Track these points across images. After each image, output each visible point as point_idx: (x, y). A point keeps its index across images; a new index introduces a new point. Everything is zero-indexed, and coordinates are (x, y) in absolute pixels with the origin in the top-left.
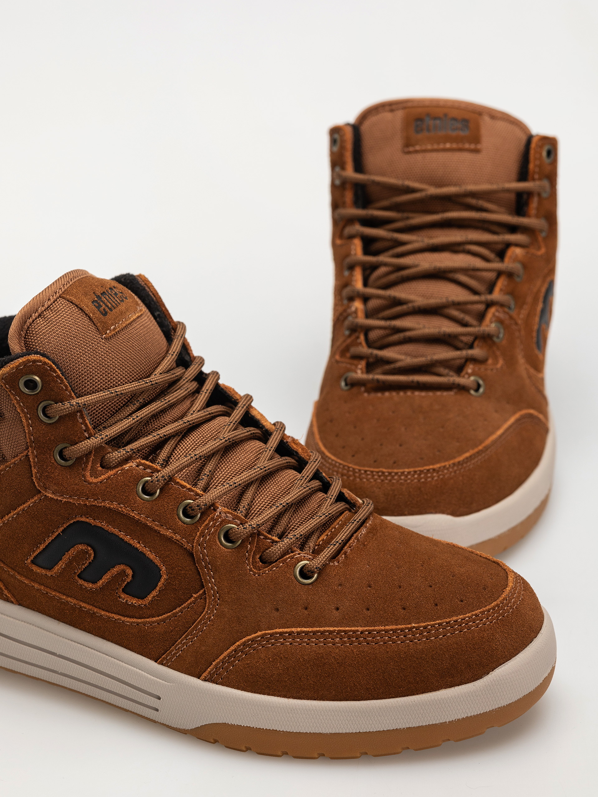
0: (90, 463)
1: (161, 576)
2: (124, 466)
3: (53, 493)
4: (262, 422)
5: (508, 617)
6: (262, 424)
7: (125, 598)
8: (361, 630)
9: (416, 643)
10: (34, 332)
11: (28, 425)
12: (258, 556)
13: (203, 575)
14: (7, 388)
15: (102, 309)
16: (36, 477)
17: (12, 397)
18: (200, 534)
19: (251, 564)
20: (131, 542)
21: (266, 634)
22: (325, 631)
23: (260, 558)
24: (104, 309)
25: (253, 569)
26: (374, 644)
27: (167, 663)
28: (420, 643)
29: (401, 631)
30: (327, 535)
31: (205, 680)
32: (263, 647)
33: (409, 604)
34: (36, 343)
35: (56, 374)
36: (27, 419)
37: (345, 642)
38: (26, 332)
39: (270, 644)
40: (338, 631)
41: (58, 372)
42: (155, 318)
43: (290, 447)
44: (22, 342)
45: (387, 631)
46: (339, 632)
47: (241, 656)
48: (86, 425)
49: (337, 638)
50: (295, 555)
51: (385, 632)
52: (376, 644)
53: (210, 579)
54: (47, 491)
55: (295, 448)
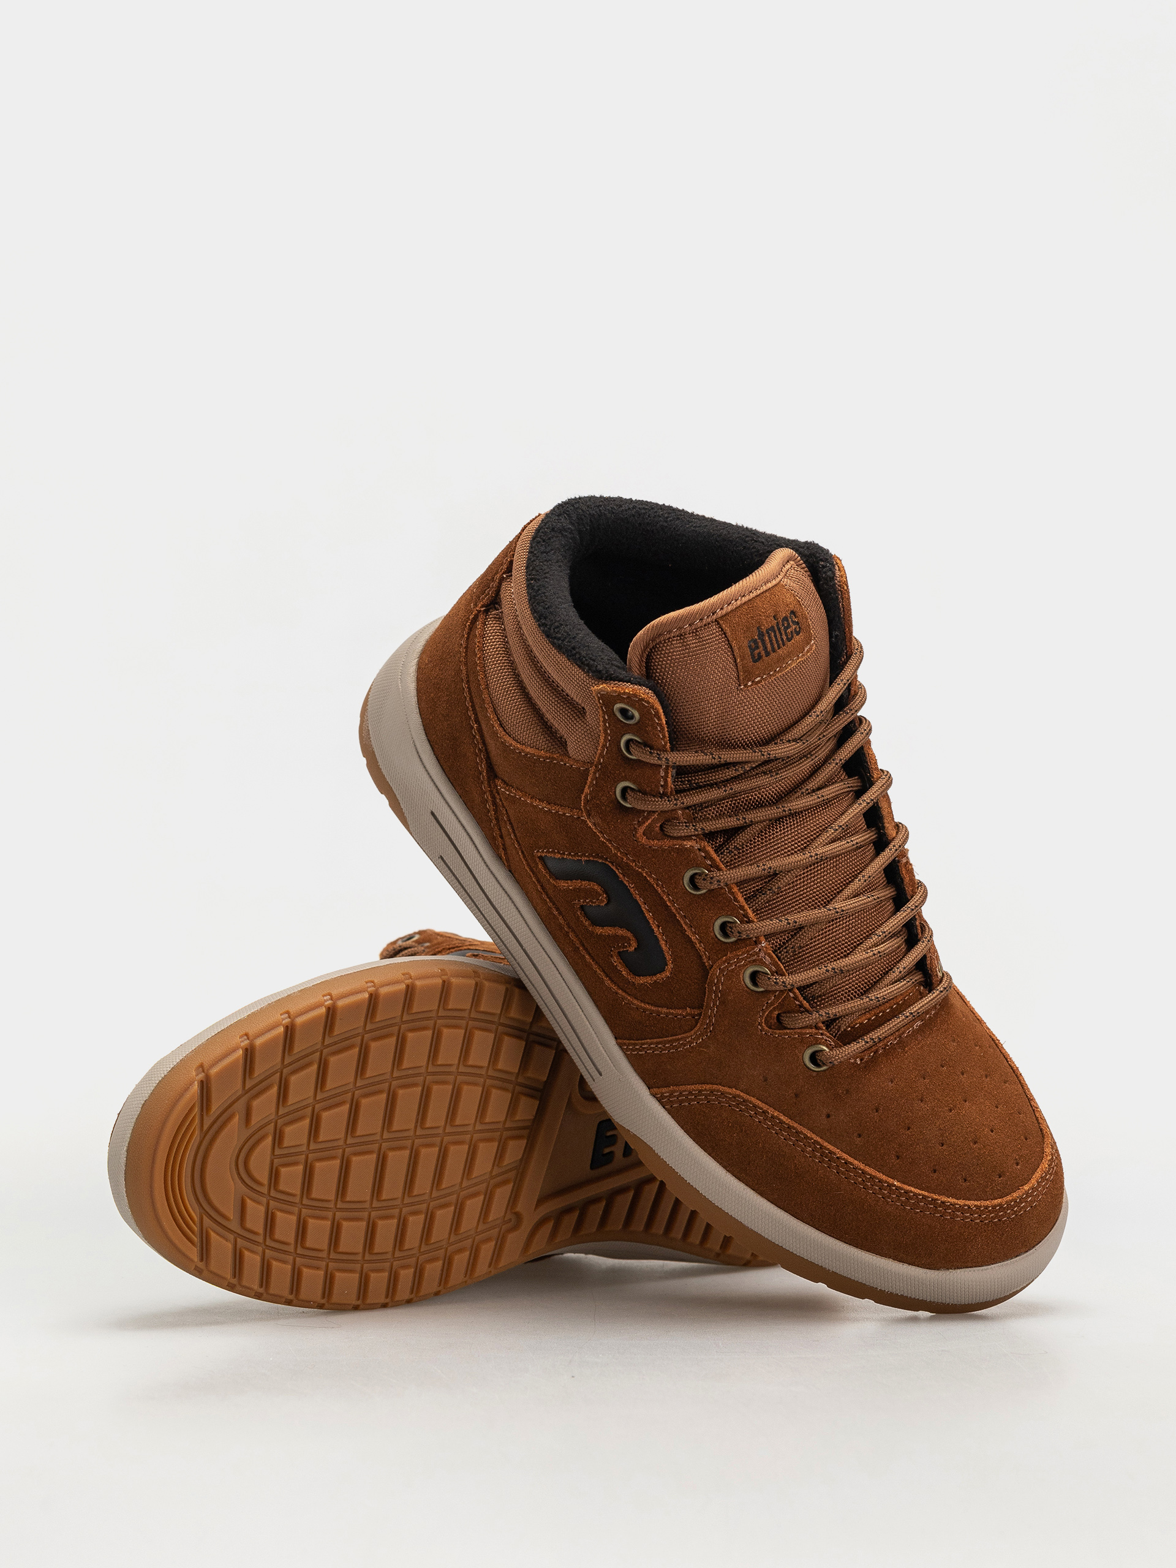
0: (649, 821)
1: (664, 970)
2: (685, 843)
3: (594, 824)
4: (885, 821)
5: (1004, 1223)
6: (883, 824)
7: (616, 961)
8: (838, 1155)
9: (888, 1202)
10: (663, 652)
11: (604, 746)
12: (777, 1013)
13: (707, 998)
14: (600, 703)
15: (756, 652)
16: (586, 797)
17: (601, 712)
18: (726, 959)
19: (764, 1018)
20: (651, 921)
21: (739, 1096)
22: (801, 1133)
23: (779, 1015)
24: (760, 653)
25: (763, 1025)
26: (844, 1177)
27: (627, 1049)
28: (892, 1205)
29: (879, 1182)
30: (869, 1019)
31: (654, 1095)
32: (729, 1106)
33: (906, 1156)
34: (658, 665)
35: (659, 721)
36: (606, 740)
37: (815, 1157)
38: (656, 645)
39: (738, 1108)
40: (815, 1140)
41: (661, 720)
42: (831, 637)
43: (899, 869)
44: (645, 652)
45: (864, 1172)
46: (816, 1142)
47: (702, 1100)
48: (666, 782)
49: (810, 1147)
50: (816, 1034)
51: (862, 1173)
52: (846, 1178)
53: (713, 1006)
54: (589, 818)
55: (903, 874)
